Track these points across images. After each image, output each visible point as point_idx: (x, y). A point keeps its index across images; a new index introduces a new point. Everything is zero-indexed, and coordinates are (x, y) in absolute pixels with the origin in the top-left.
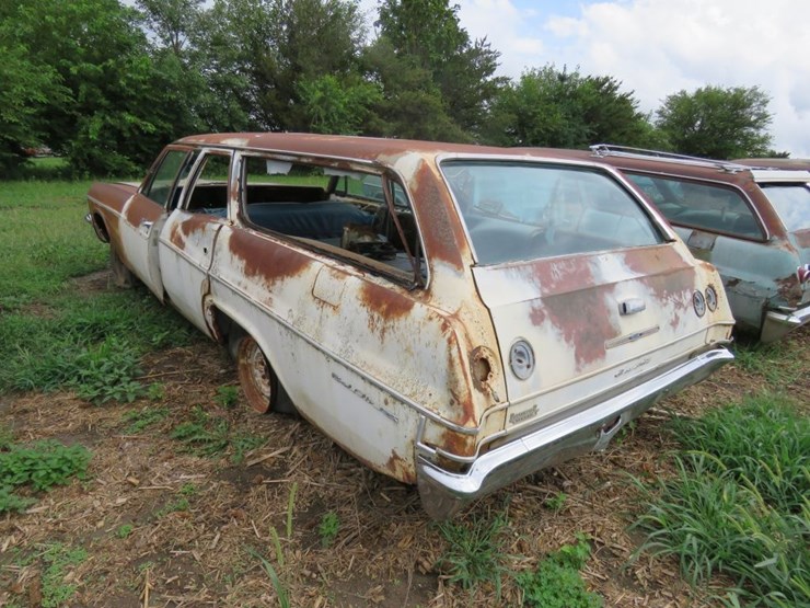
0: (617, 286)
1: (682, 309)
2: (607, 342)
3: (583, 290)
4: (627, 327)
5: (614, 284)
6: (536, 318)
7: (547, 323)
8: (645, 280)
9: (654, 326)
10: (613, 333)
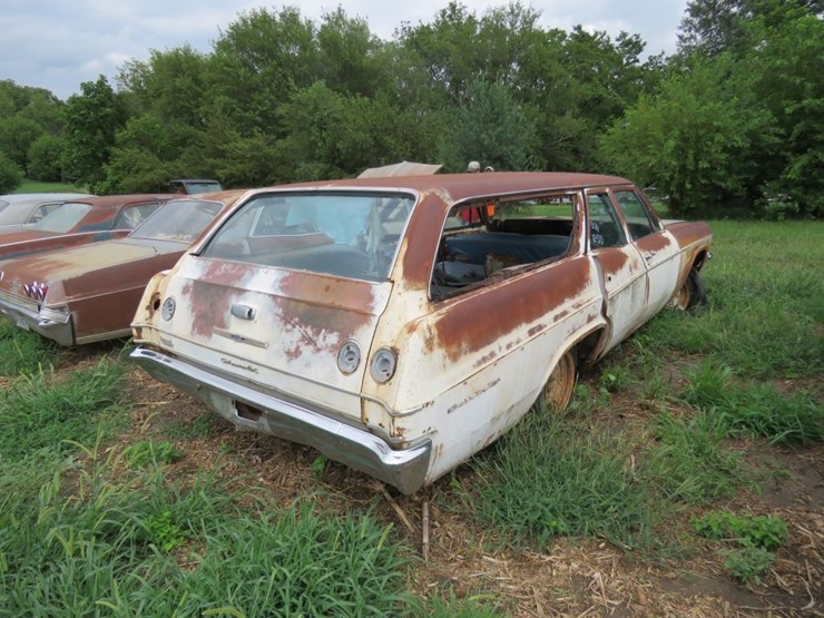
0: (247, 293)
1: (311, 347)
2: (215, 328)
3: (219, 285)
4: (236, 327)
5: (245, 291)
6: (185, 290)
7: (188, 295)
8: (279, 300)
9: (263, 341)
10: (222, 325)
